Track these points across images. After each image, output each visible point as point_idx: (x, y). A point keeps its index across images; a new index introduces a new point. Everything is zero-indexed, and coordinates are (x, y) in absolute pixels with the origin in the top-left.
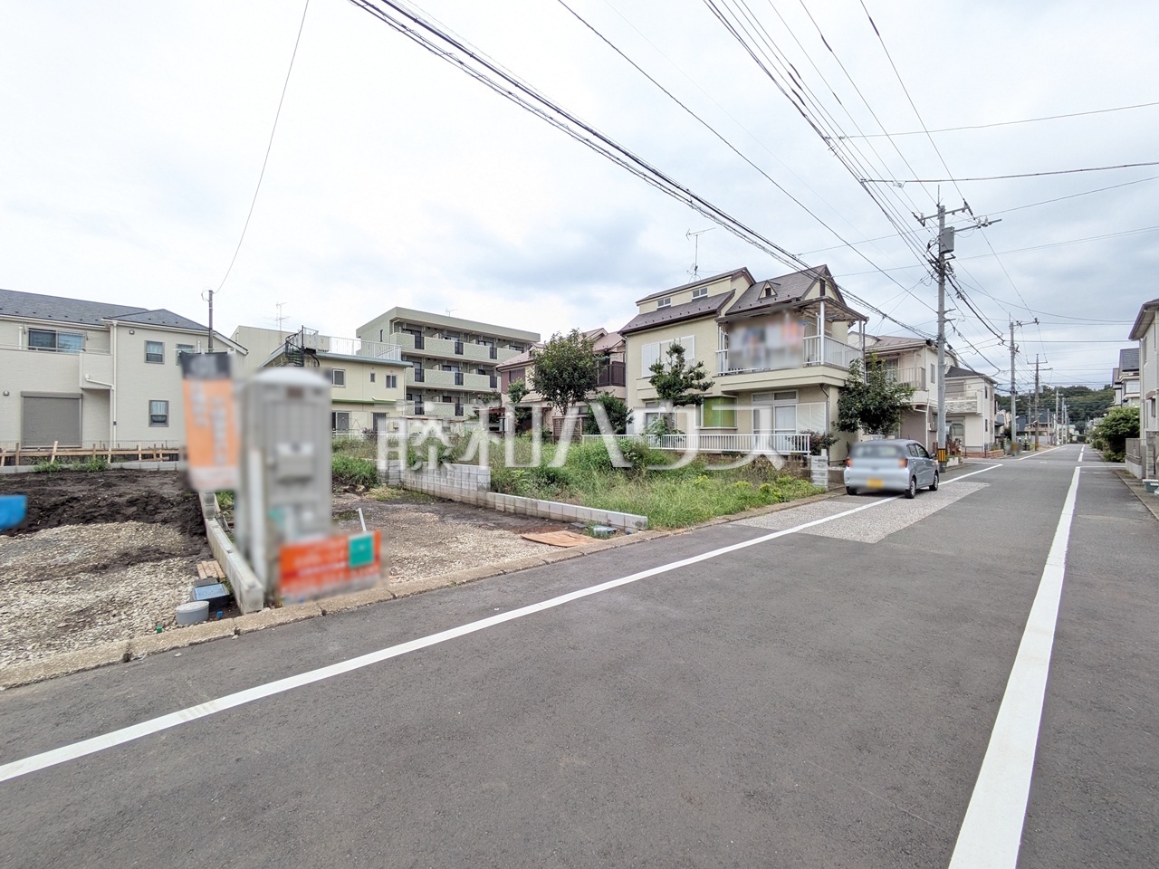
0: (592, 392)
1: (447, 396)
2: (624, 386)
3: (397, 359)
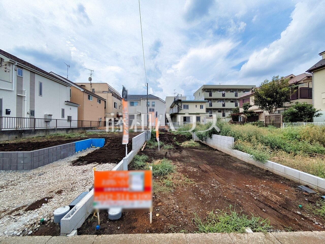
0: (288, 103)
1: (219, 110)
2: (312, 98)
3: (203, 100)
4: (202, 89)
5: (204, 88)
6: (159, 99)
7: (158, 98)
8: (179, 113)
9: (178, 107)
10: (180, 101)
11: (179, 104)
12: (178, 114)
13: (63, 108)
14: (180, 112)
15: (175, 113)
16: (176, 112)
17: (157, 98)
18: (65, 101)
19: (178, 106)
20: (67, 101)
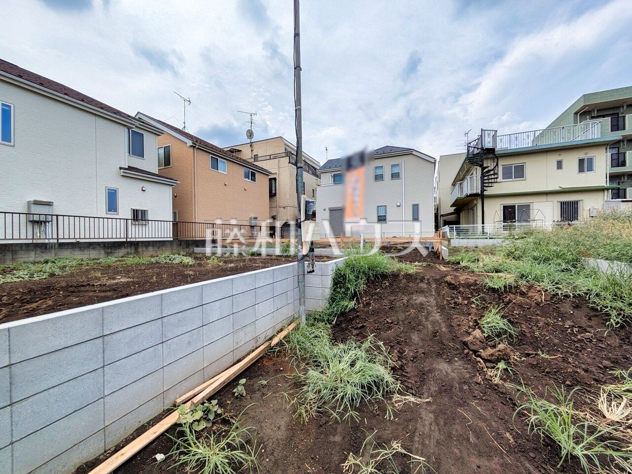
4: (576, 113)
5: (585, 107)
6: (414, 153)
7: (410, 149)
8: (485, 193)
9: (483, 174)
10: (490, 153)
11: (489, 164)
12: (482, 196)
13: (113, 186)
14: (489, 191)
15: (471, 195)
16: (475, 192)
17: (408, 152)
18: (121, 168)
19: (483, 169)
20: (130, 168)
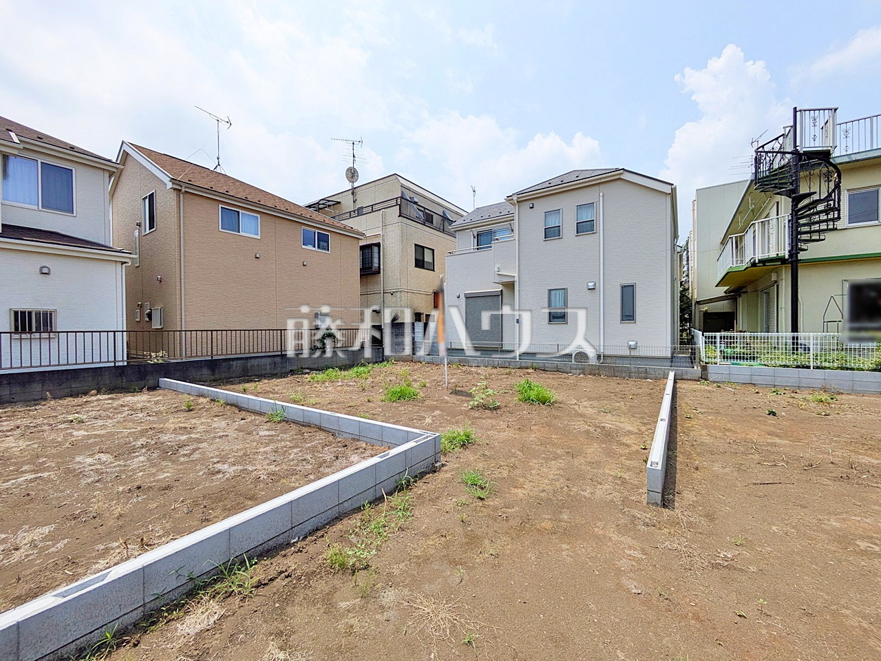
6: (626, 176)
8: (801, 256)
12: (792, 263)
14: (811, 251)
